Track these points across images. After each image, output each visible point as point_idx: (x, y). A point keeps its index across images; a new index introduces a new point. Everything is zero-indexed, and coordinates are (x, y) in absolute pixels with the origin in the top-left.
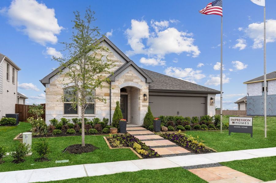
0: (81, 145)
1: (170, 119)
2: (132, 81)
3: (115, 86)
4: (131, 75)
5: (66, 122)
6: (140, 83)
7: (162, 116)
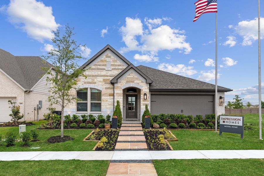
1: (170, 116)
2: (133, 82)
3: (118, 87)
4: (132, 77)
5: (77, 118)
6: (141, 84)
7: (162, 113)
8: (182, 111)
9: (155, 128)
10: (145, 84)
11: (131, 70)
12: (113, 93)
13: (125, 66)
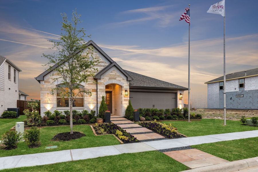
0: (69, 133)
1: (147, 111)
2: (115, 79)
3: (101, 83)
4: (114, 74)
5: (59, 114)
6: (122, 81)
7: (140, 108)
8: (154, 106)
10: (126, 81)
11: (113, 67)
12: (96, 88)
13: (107, 64)
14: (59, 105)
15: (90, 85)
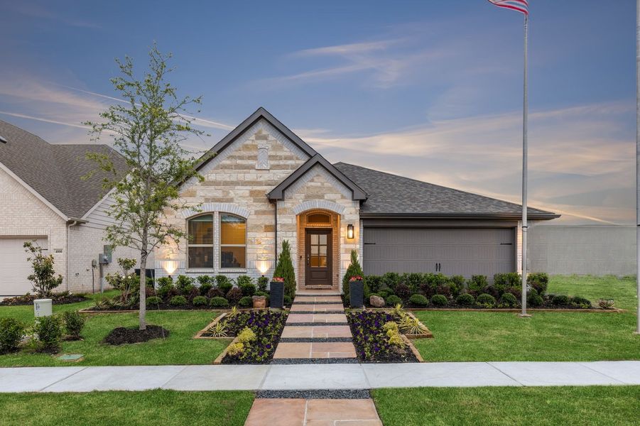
1: (411, 279)
2: (321, 197)
3: (285, 209)
4: (319, 184)
5: (189, 283)
6: (340, 202)
7: (391, 272)
8: (438, 267)
9: (374, 307)
10: (351, 201)
11: (315, 168)
12: (274, 223)
13: (301, 160)
14: (192, 263)
15: (260, 216)
